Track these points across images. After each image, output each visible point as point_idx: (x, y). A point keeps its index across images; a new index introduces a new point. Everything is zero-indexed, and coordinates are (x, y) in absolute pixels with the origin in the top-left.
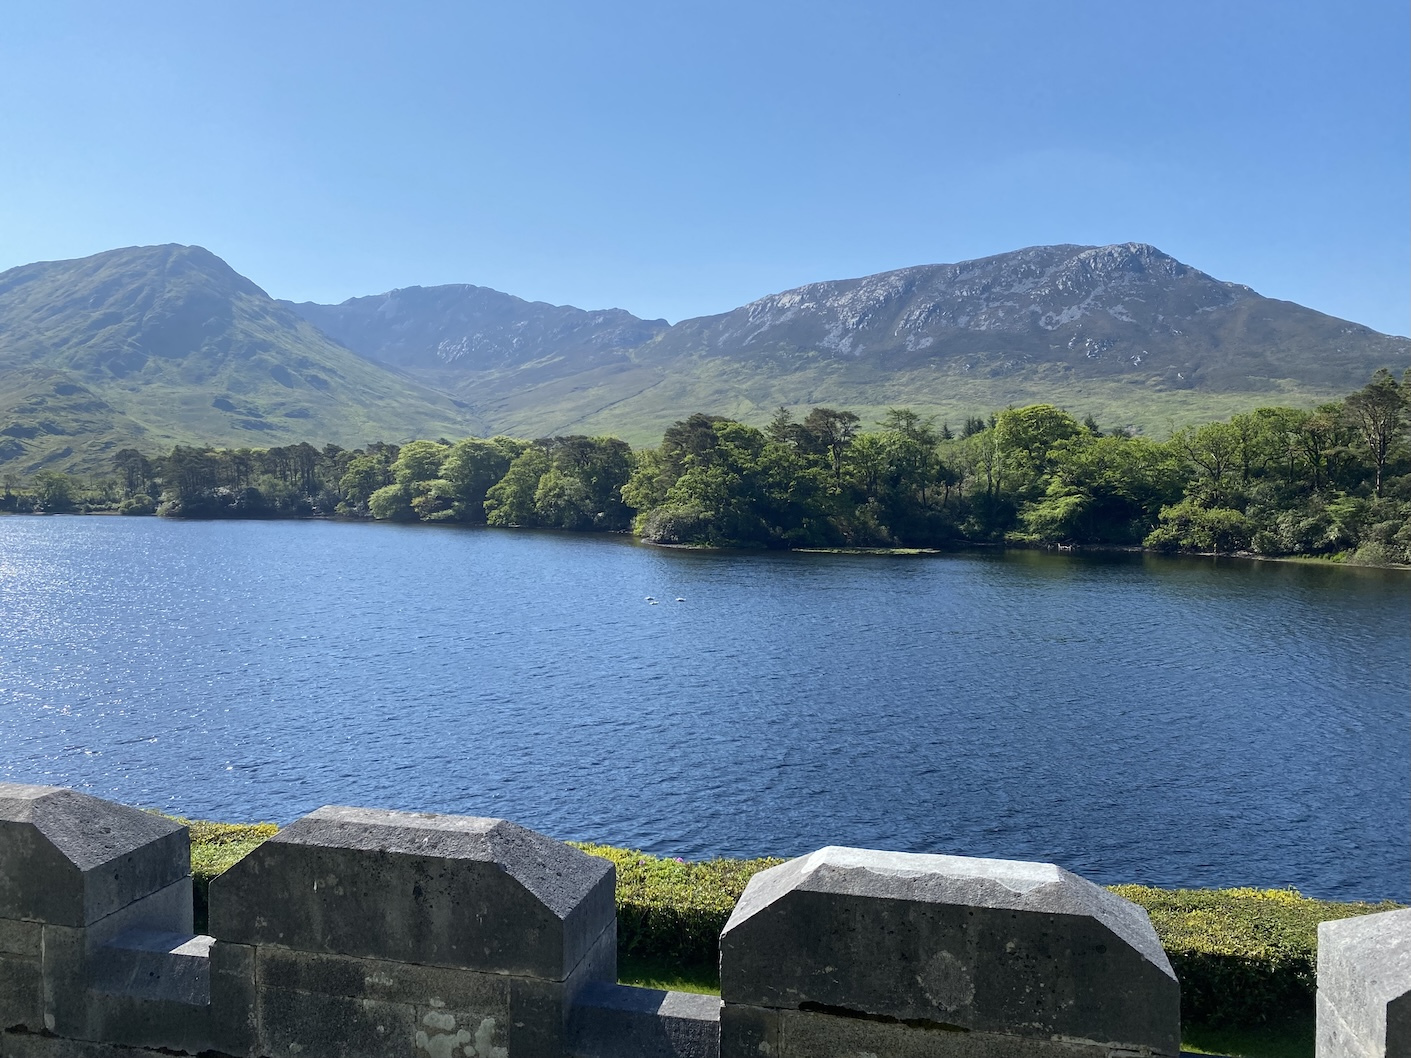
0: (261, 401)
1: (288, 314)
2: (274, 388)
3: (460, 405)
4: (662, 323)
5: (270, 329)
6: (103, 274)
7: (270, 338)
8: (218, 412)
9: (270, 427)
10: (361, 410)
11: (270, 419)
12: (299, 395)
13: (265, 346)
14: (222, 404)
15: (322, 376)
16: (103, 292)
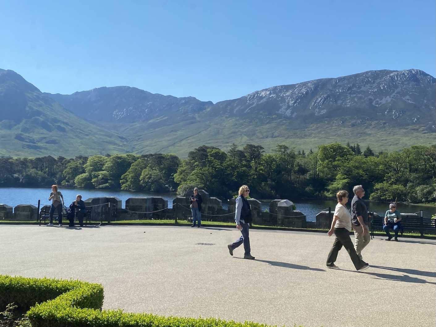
0: (36, 137)
1: (48, 99)
2: (41, 131)
3: (122, 138)
4: (210, 103)
5: (40, 106)
7: (40, 109)
8: (16, 141)
9: (39, 148)
10: (79, 141)
11: (39, 144)
12: (54, 135)
13: (38, 113)
14: (19, 137)
15: (62, 125)
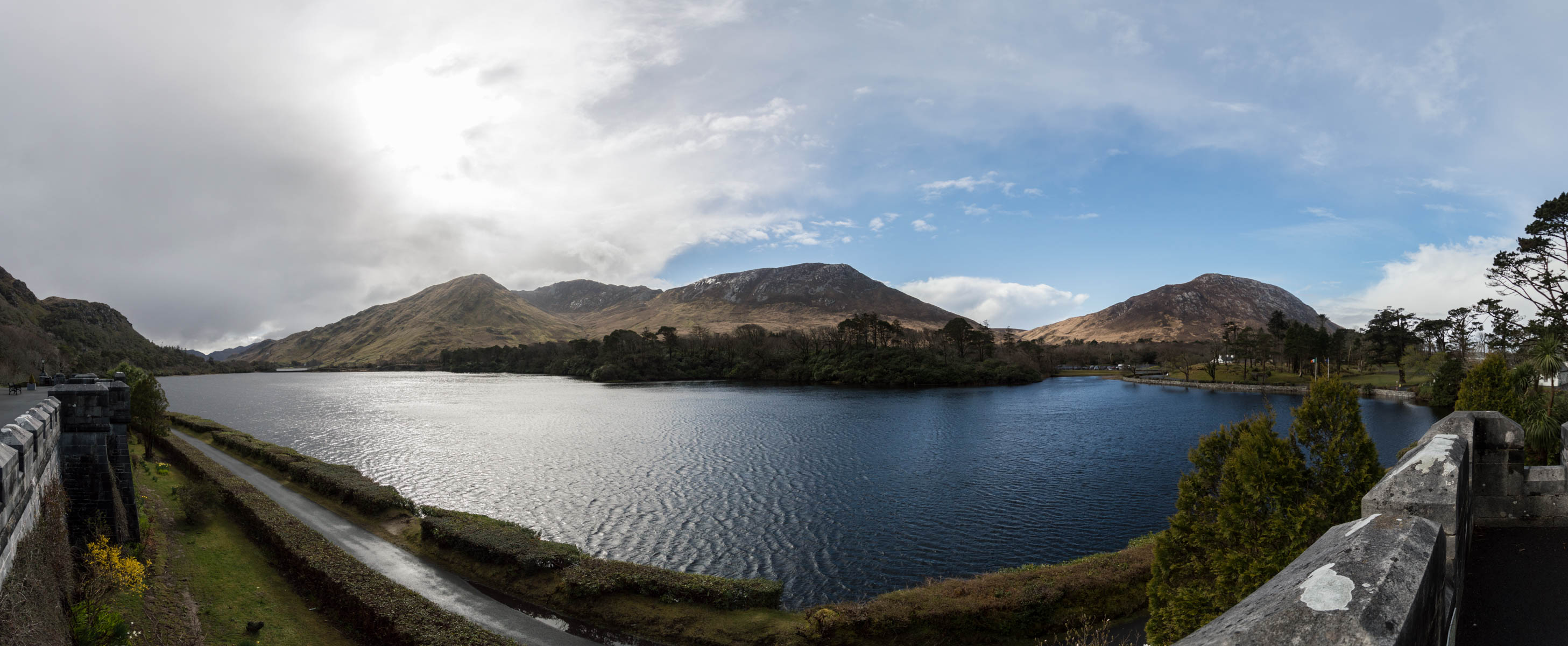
0: (503, 329)
1: (514, 295)
2: (508, 324)
3: (577, 327)
4: (659, 291)
5: (507, 302)
6: (451, 288)
7: (507, 305)
8: (487, 334)
9: (505, 338)
10: (540, 331)
11: (507, 336)
12: (518, 326)
13: (504, 308)
14: (489, 330)
15: (525, 318)
16: (451, 295)
